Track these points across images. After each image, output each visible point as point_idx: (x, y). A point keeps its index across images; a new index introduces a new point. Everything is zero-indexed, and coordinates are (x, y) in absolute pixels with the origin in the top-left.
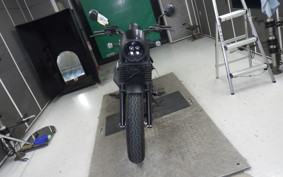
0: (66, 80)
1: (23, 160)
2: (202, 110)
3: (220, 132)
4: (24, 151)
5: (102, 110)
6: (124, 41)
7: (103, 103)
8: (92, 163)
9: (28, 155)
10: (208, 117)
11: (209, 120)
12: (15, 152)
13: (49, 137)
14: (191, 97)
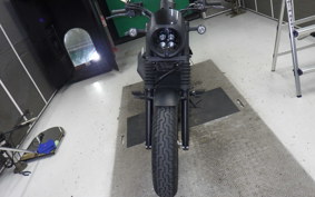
0: (76, 65)
1: (23, 174)
2: (258, 119)
3: (289, 156)
4: (25, 161)
5: (122, 108)
6: (153, 26)
7: (123, 99)
8: (113, 187)
9: (31, 166)
10: (269, 130)
11: (270, 134)
12: (13, 163)
13: (56, 142)
14: (240, 98)
